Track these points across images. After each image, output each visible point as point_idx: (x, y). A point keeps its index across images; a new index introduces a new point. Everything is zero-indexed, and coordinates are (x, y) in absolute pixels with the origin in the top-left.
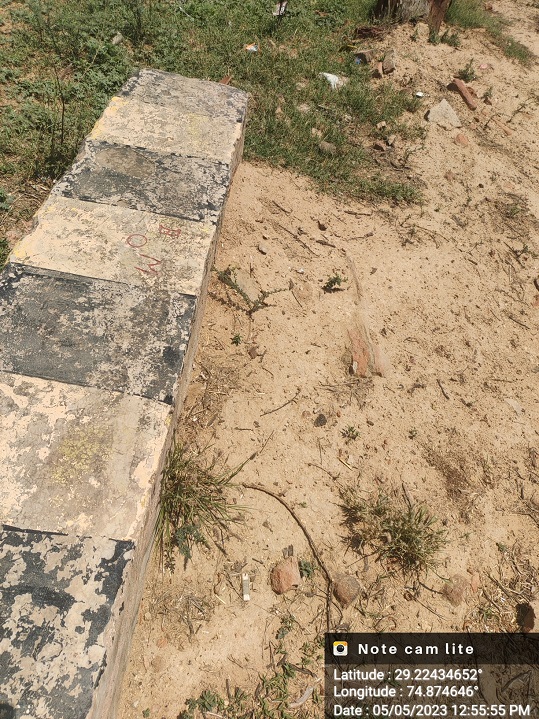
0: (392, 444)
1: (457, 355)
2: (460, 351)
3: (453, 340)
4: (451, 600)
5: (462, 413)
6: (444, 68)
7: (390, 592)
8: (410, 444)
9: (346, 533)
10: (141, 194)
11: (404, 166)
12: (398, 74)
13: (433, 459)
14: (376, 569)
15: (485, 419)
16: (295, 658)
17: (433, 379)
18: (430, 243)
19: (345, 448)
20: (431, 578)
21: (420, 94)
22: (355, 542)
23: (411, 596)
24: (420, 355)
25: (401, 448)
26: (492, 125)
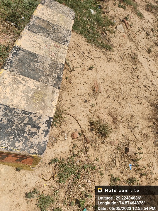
0: (101, 109)
1: (118, 91)
2: (119, 90)
3: (117, 87)
4: (112, 145)
5: (118, 105)
6: (121, 15)
7: (98, 142)
8: (106, 110)
9: (89, 128)
10: (49, 34)
11: (109, 40)
12: (110, 14)
13: (110, 114)
14: (95, 136)
15: (122, 107)
16: (76, 153)
17: (112, 96)
18: (114, 62)
19: (91, 109)
20: (108, 139)
21: (115, 21)
22: (91, 130)
23: (103, 143)
24: (110, 90)
25: (103, 111)
26: (131, 34)
